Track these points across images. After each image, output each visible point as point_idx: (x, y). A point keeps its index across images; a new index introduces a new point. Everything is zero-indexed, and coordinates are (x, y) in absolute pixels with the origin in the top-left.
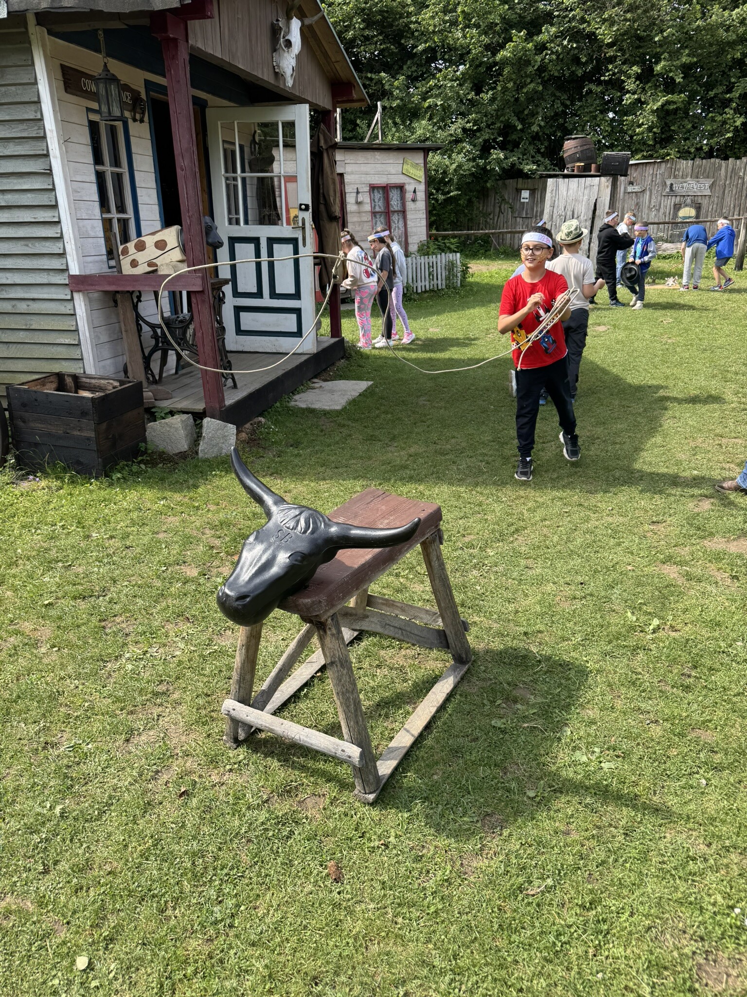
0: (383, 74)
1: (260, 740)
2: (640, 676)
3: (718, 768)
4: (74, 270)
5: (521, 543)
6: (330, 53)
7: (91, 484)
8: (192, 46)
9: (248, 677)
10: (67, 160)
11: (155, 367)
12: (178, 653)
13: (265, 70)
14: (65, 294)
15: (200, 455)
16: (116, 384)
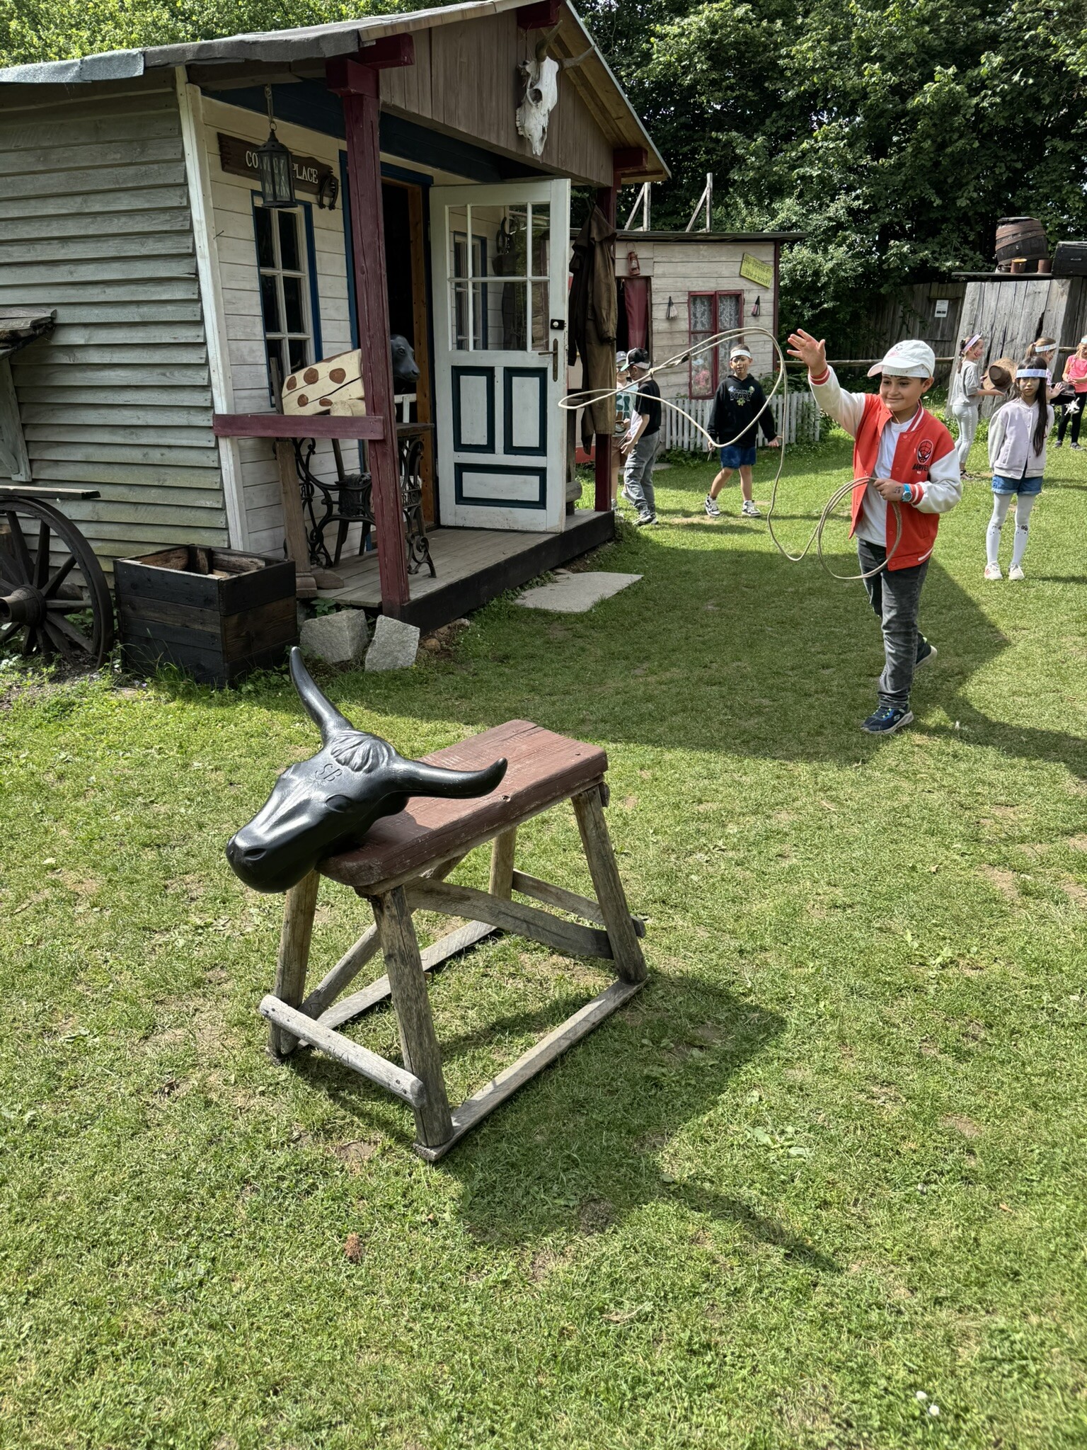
0: (734, 134)
1: (314, 1058)
2: (895, 1030)
3: (968, 1179)
4: (221, 408)
5: (784, 819)
6: (607, 105)
7: (212, 697)
8: (385, 104)
9: (295, 966)
10: (219, 263)
11: (330, 544)
12: (249, 930)
13: (502, 133)
14: (207, 440)
15: (367, 666)
16: (262, 564)
